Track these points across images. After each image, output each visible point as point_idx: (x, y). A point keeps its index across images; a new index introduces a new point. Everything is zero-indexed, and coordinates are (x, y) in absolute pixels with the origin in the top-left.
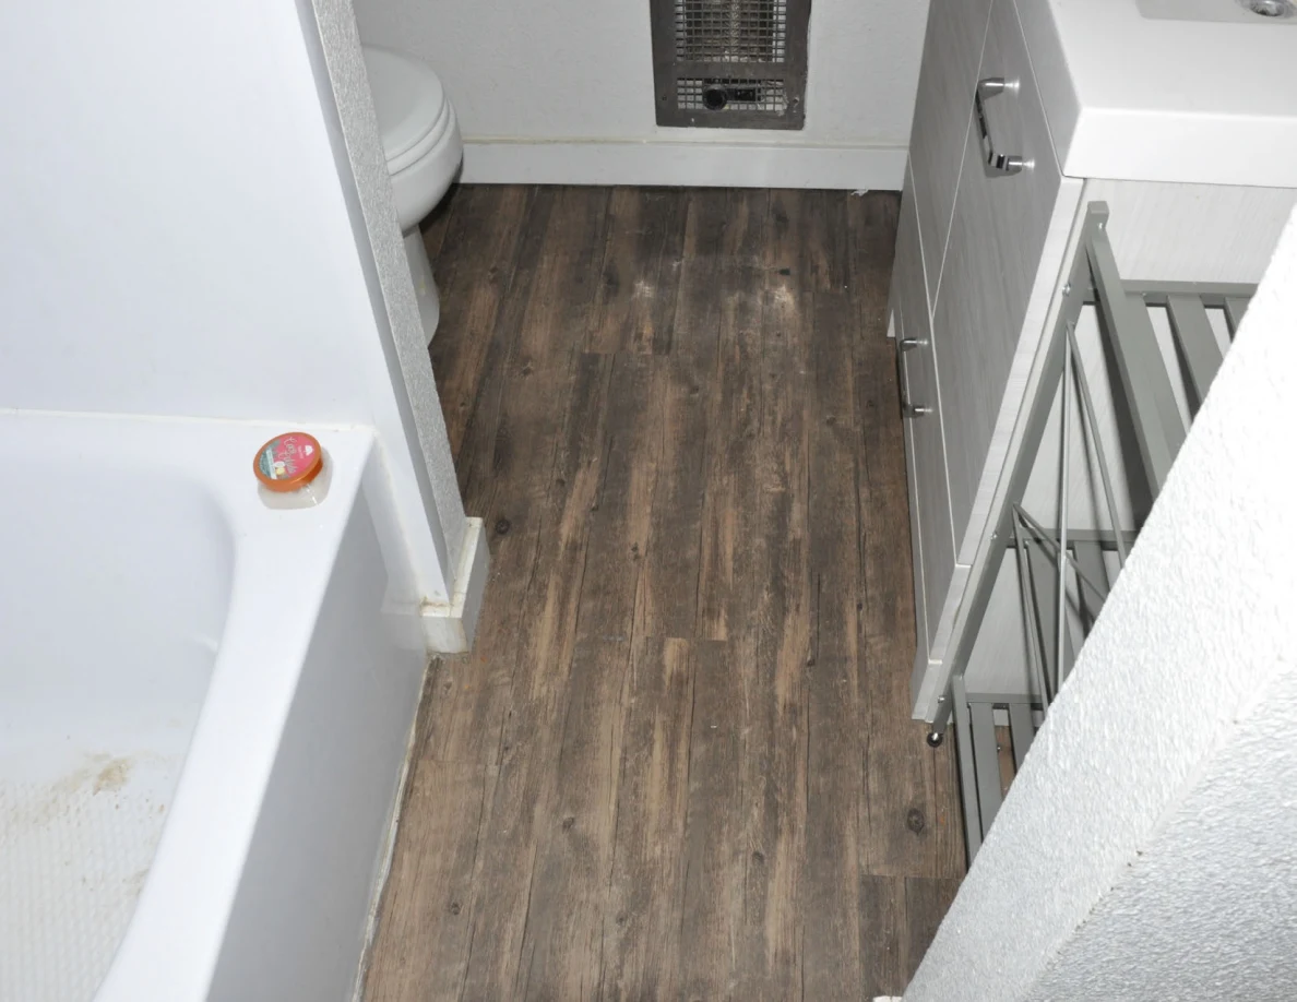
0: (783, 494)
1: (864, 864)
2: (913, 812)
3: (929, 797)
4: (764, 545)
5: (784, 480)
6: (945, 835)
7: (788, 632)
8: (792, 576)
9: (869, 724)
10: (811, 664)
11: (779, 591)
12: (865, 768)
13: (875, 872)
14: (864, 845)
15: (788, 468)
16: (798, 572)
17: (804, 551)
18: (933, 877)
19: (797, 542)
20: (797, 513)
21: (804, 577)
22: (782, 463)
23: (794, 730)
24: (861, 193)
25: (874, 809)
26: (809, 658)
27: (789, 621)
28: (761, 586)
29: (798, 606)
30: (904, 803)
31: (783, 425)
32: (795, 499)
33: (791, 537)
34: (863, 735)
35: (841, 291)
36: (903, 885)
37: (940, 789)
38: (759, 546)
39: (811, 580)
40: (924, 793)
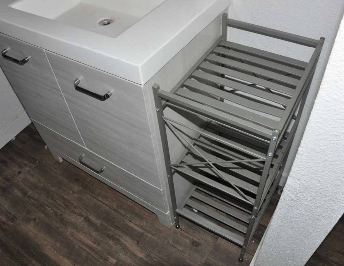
0: (85, 218)
1: (200, 264)
2: (193, 243)
3: (191, 237)
4: (96, 233)
5: (81, 215)
6: (203, 239)
7: (125, 243)
8: (110, 232)
9: (164, 239)
10: (138, 243)
11: (112, 238)
12: (175, 247)
13: (203, 262)
14: (195, 261)
15: (78, 212)
16: (111, 230)
17: (105, 224)
18: (212, 249)
19: (101, 224)
20: (92, 218)
21: (112, 229)
22: (75, 213)
23: (154, 259)
24: (14, 139)
25: (187, 252)
26: (136, 242)
27: (122, 241)
28: (107, 241)
29: (120, 236)
30: (190, 244)
31: (65, 205)
32: (89, 216)
33: (99, 225)
34: (166, 243)
35: (38, 164)
36: (210, 257)
37: (191, 233)
38: (95, 234)
39: (115, 228)
40: (190, 238)
